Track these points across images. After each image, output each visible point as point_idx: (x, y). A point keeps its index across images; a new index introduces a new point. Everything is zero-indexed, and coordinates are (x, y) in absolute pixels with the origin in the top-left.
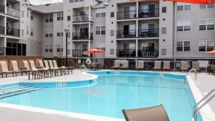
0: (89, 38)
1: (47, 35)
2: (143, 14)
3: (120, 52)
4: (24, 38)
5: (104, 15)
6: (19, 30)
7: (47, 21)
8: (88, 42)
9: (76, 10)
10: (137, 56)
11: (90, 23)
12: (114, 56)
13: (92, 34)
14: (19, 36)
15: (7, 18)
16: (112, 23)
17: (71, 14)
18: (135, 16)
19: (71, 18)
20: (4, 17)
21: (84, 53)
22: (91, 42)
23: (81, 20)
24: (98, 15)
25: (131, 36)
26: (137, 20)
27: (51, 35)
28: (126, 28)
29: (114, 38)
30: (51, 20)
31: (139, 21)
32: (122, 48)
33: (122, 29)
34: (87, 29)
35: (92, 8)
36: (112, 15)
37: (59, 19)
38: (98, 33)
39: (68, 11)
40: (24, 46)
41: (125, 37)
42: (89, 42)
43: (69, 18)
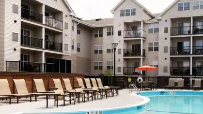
0: (142, 54)
1: (96, 52)
2: (197, 30)
3: (174, 70)
4: (68, 53)
5: (157, 30)
6: (62, 44)
7: (96, 36)
8: (140, 59)
9: (127, 25)
10: (191, 74)
11: (142, 39)
12: (168, 74)
13: (144, 50)
14: (61, 51)
16: (166, 39)
17: (122, 28)
18: (189, 32)
19: (122, 33)
20: (42, 27)
21: (136, 71)
22: (143, 59)
23: (132, 35)
24: (150, 31)
25: (186, 53)
26: (191, 36)
27: (101, 52)
28: (180, 45)
29: (168, 55)
30: (101, 36)
31: (193, 37)
32: (176, 66)
33: (176, 45)
34: (139, 45)
35: (144, 23)
36: (166, 31)
37: (109, 34)
38: (150, 49)
40: (69, 62)
41: (179, 54)
42: (142, 60)
43: (120, 33)
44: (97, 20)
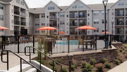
0: (57, 26)
1: (36, 25)
2: (80, 16)
3: (71, 33)
4: (27, 26)
5: (64, 16)
6: (25, 23)
7: (36, 17)
9: (51, 13)
10: (78, 34)
11: (57, 19)
12: (69, 34)
13: (58, 24)
14: (25, 25)
15: (21, 17)
16: (68, 20)
17: (49, 15)
18: (77, 17)
19: (49, 17)
21: (55, 33)
22: (58, 28)
23: (53, 18)
24: (61, 16)
25: (76, 26)
26: (78, 19)
27: (38, 25)
29: (69, 27)
30: (38, 17)
31: (79, 19)
32: (72, 31)
33: (72, 22)
34: (56, 22)
35: (58, 13)
36: (67, 16)
37: (42, 17)
38: (61, 24)
39: (47, 14)
40: (27, 30)
41: (73, 26)
43: (48, 17)
44: (34, 9)
